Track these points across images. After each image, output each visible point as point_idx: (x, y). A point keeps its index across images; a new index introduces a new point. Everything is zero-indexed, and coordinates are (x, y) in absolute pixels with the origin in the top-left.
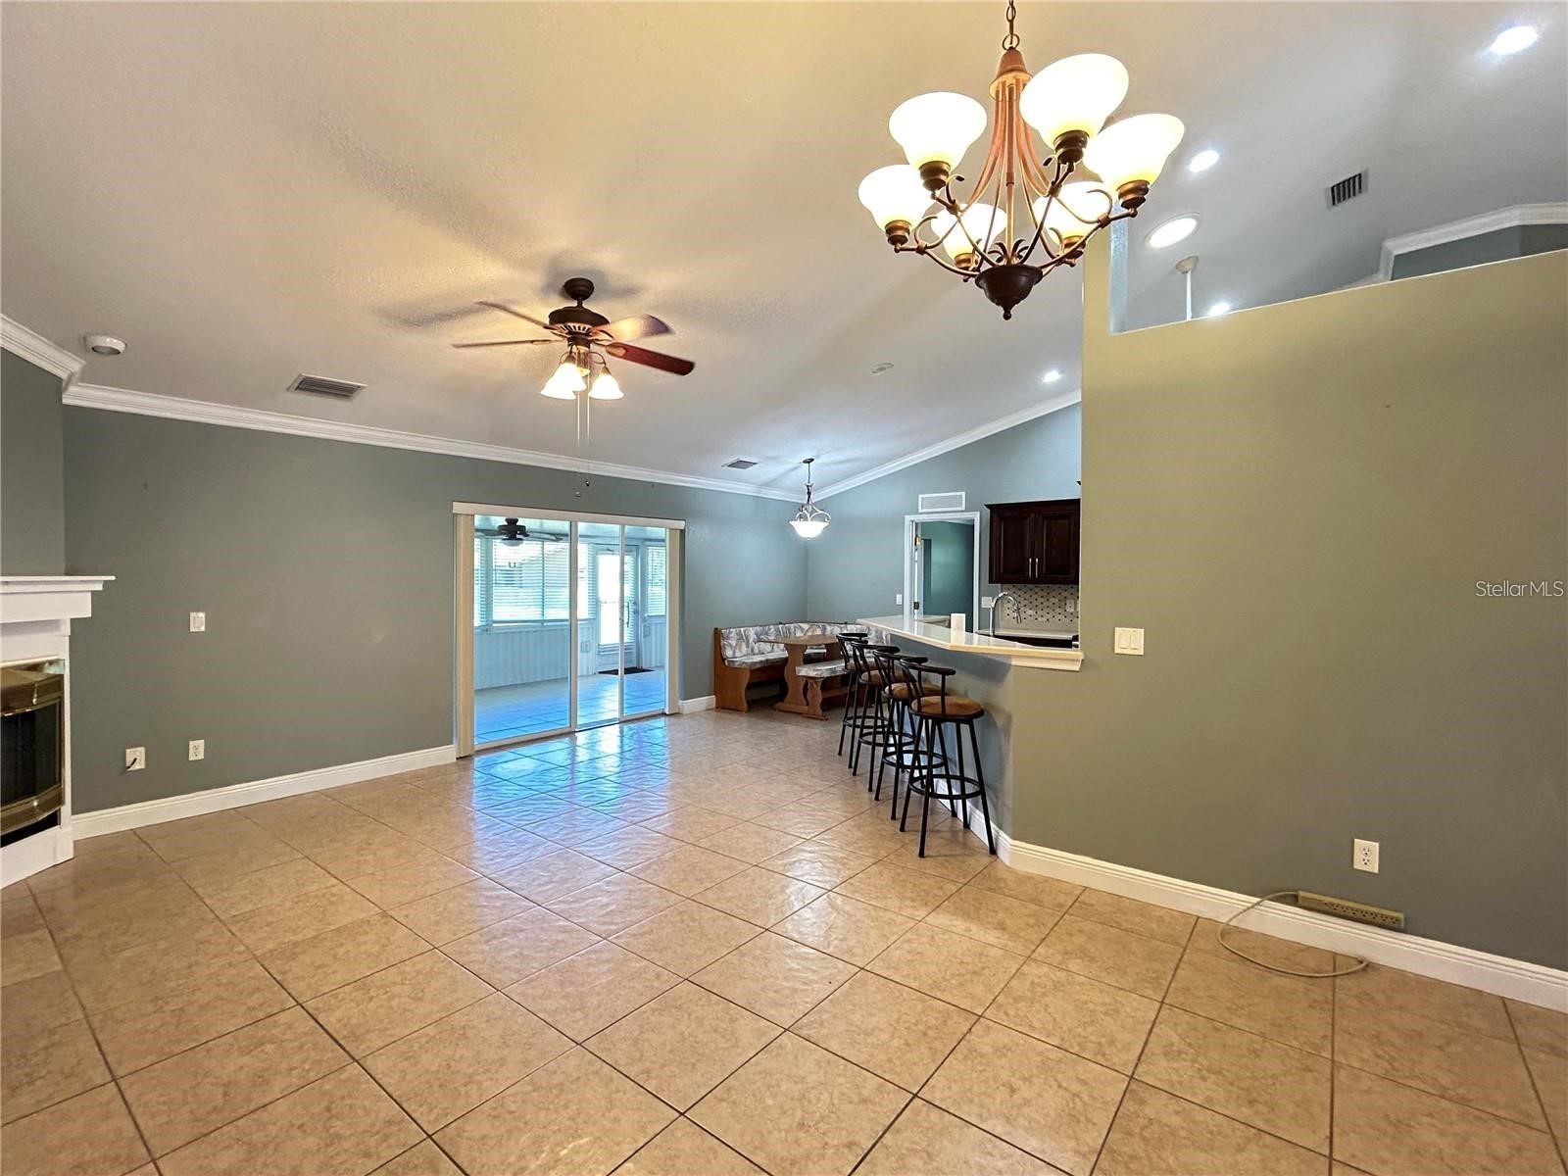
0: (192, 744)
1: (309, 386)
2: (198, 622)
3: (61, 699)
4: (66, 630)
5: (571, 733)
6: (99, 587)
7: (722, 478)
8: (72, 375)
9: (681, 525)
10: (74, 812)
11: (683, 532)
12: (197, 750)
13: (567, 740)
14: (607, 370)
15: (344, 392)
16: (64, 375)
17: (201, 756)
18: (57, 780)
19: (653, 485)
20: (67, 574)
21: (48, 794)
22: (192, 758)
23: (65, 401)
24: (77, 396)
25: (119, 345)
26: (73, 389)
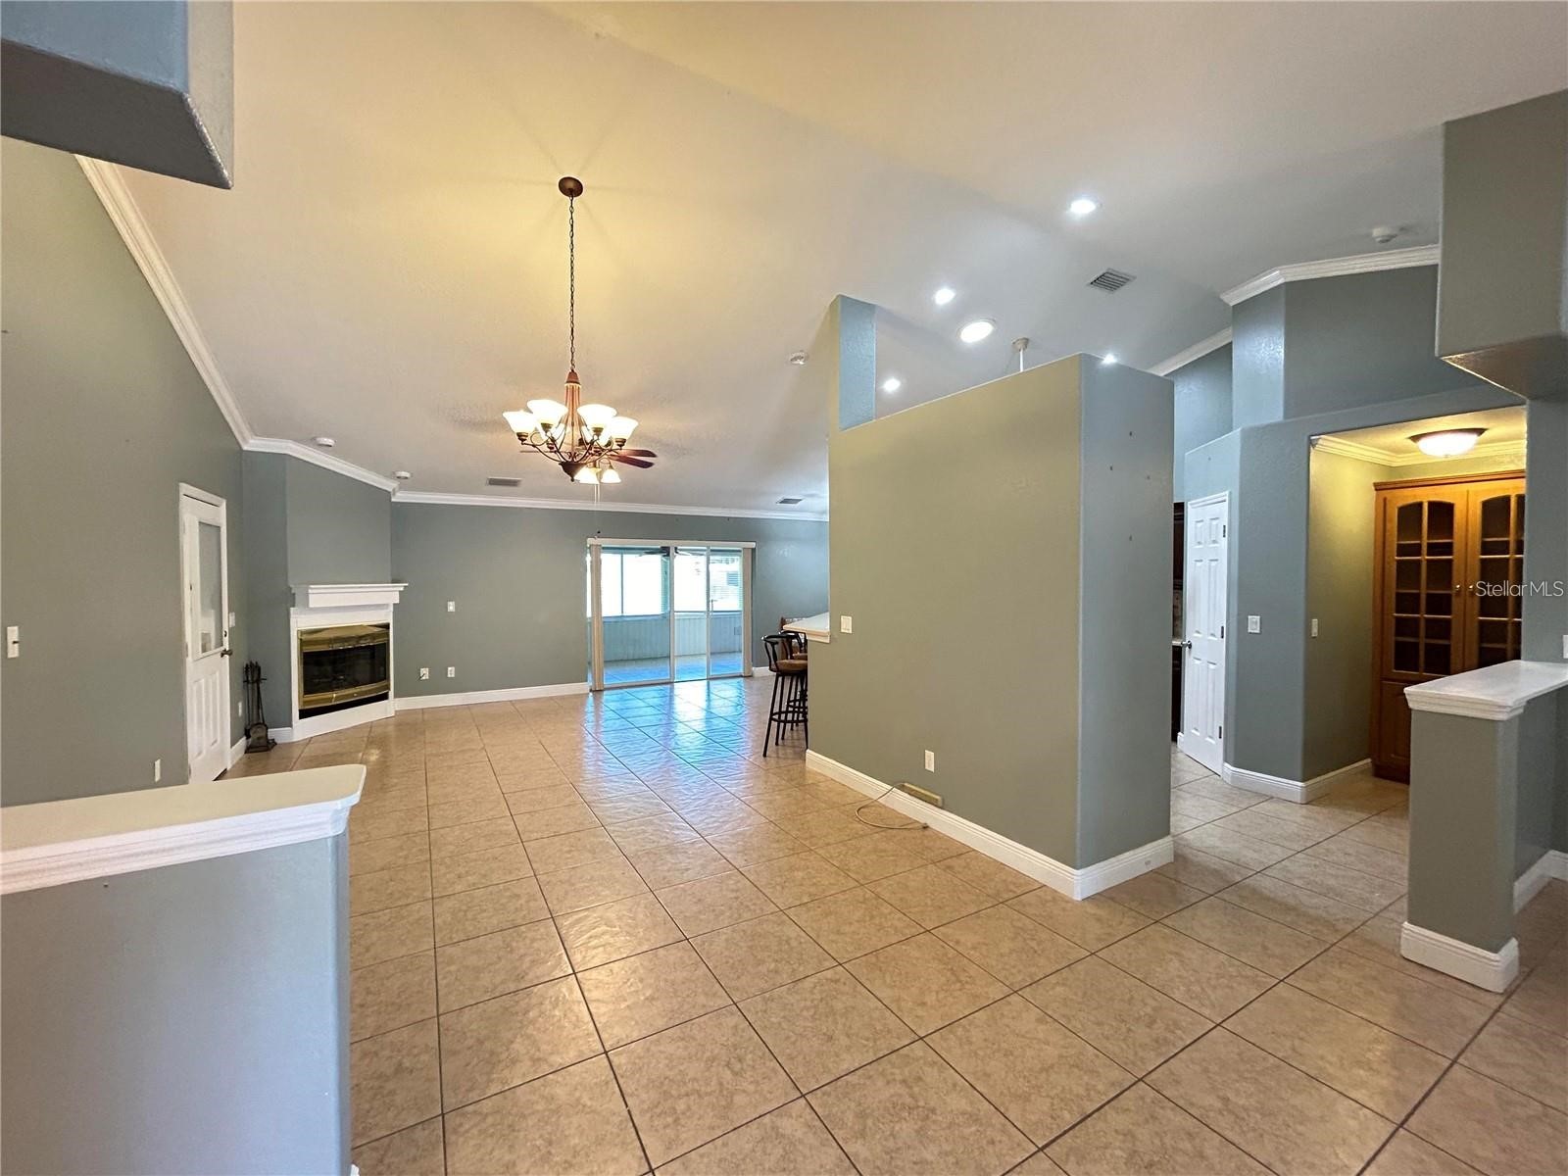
0: (450, 669)
1: (493, 482)
2: (451, 607)
3: (388, 640)
4: (391, 608)
5: (671, 683)
6: (402, 589)
7: (775, 510)
8: (394, 490)
9: (753, 545)
10: (396, 696)
11: (753, 550)
12: (451, 672)
13: (669, 686)
14: (611, 467)
15: (514, 483)
16: (390, 490)
17: (453, 676)
18: (386, 677)
19: (729, 518)
20: (393, 583)
21: (383, 683)
22: (449, 676)
23: (393, 500)
24: (400, 497)
25: (408, 475)
26: (398, 494)
